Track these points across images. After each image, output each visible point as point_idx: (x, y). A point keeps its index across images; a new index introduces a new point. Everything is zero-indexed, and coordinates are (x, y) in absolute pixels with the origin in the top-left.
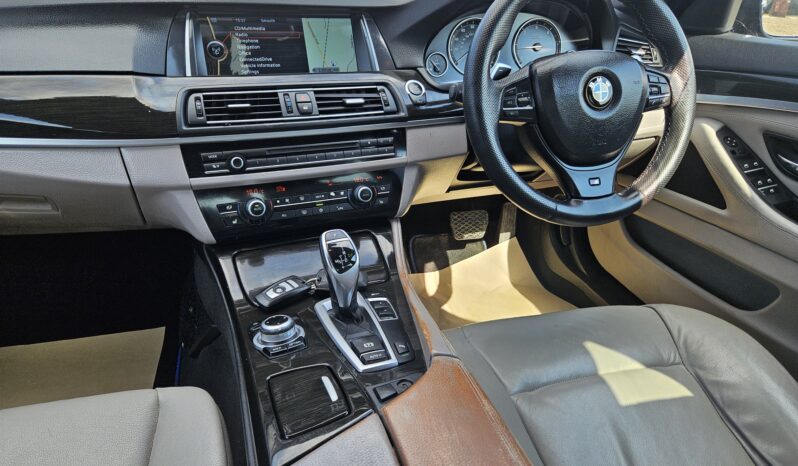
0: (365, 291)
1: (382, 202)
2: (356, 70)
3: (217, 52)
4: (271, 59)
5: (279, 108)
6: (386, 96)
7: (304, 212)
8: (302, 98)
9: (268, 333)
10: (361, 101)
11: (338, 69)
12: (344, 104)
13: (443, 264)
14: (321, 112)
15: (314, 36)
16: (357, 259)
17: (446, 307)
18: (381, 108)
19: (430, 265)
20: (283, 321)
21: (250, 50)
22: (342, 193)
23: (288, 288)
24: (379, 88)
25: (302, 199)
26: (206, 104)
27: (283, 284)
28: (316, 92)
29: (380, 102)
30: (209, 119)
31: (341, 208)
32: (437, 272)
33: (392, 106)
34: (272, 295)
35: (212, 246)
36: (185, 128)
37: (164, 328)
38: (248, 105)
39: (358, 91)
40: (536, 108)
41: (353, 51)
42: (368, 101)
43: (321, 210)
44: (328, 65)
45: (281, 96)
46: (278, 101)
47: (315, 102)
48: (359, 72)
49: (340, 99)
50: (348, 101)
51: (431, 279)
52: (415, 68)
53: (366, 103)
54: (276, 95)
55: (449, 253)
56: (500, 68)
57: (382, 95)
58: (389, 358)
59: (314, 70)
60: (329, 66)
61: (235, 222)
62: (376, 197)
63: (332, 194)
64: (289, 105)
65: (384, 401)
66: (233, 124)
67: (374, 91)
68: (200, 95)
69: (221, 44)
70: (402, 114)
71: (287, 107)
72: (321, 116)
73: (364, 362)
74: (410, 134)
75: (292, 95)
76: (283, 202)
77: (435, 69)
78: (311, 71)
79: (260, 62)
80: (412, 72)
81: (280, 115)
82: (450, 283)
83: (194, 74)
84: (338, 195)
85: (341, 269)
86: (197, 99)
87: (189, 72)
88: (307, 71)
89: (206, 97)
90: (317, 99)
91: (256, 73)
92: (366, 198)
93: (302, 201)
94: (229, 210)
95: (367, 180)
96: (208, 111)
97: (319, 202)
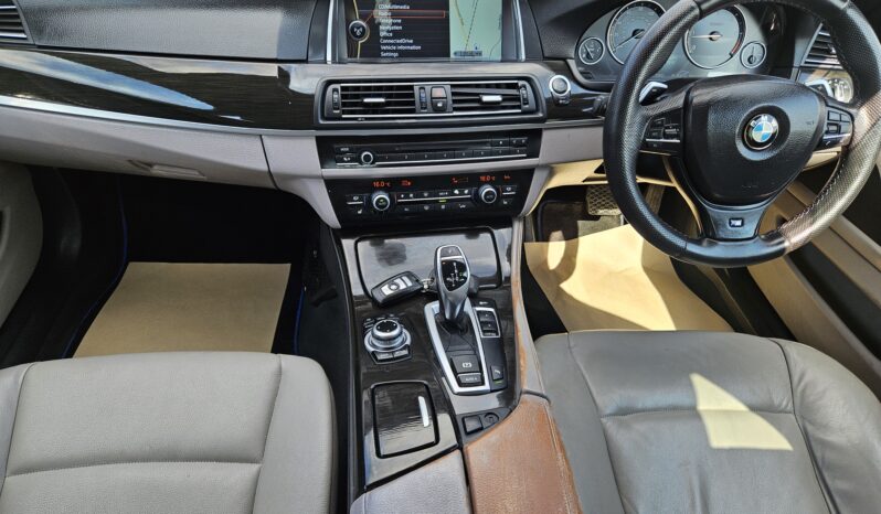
0: (474, 297)
1: (505, 203)
2: (500, 58)
3: (358, 33)
4: (411, 41)
5: (413, 103)
6: (527, 92)
7: (426, 208)
8: (438, 93)
9: (378, 338)
10: (498, 98)
11: (480, 54)
12: (480, 101)
13: (571, 235)
14: (455, 109)
15: (460, 15)
16: (468, 274)
17: (565, 286)
18: (519, 107)
19: (557, 234)
20: (392, 328)
21: (392, 31)
22: (466, 192)
23: (403, 287)
24: (521, 83)
25: (426, 195)
26: (343, 97)
27: (398, 281)
28: (452, 86)
29: (519, 100)
30: (344, 112)
31: (463, 206)
32: (563, 243)
33: (532, 104)
34: (387, 291)
35: (338, 230)
36: (321, 122)
37: (289, 265)
39: (498, 86)
40: (684, 141)
41: (500, 32)
42: (506, 98)
43: (443, 207)
44: (472, 49)
45: (416, 88)
46: (412, 95)
47: (450, 98)
48: (502, 61)
49: (478, 94)
50: (486, 99)
51: (555, 250)
52: (564, 59)
53: (504, 100)
54: (411, 88)
55: (580, 223)
56: (654, 88)
57: (523, 91)
58: (483, 383)
59: (455, 54)
61: (360, 212)
62: (500, 197)
63: (456, 192)
64: (424, 100)
65: (468, 434)
66: (366, 119)
67: (514, 86)
68: (338, 86)
69: (364, 24)
70: (541, 115)
71: (421, 103)
72: (455, 114)
73: (460, 384)
74: (546, 135)
75: (428, 88)
76: (407, 197)
77: (588, 54)
78: (452, 56)
79: (400, 44)
80: (561, 62)
81: (413, 111)
82: (575, 256)
83: (334, 61)
84: (462, 193)
85: (450, 287)
86: (335, 90)
87: (329, 58)
88: (448, 55)
89: (343, 89)
90: (453, 94)
91: (396, 55)
92: (489, 200)
93: (426, 197)
94: (356, 201)
95: (494, 178)
96: (344, 104)
97: (442, 199)
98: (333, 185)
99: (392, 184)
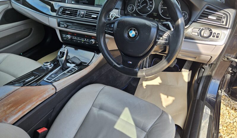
5: (76, 14)
7: (79, 42)
8: (83, 13)
10: (95, 16)
11: (102, 6)
22: (88, 40)
28: (87, 12)
30: (62, 14)
31: (87, 44)
35: (62, 42)
36: (57, 15)
38: (69, 12)
43: (83, 42)
45: (78, 11)
50: (92, 16)
52: (118, 9)
53: (97, 17)
58: (50, 80)
59: (96, 5)
60: (100, 4)
61: (65, 39)
62: (95, 43)
63: (85, 39)
64: (79, 14)
66: (66, 16)
68: (62, 8)
72: (85, 19)
73: (47, 79)
75: (81, 11)
76: (75, 38)
78: (95, 5)
79: (84, 1)
81: (76, 16)
84: (87, 40)
86: (62, 9)
87: (66, 2)
88: (94, 5)
89: (64, 9)
90: (86, 14)
91: (82, 3)
92: (91, 43)
93: (79, 39)
94: (64, 36)
95: (95, 38)
96: (62, 12)
97: (83, 40)
98: (60, 31)
99: (73, 34)
